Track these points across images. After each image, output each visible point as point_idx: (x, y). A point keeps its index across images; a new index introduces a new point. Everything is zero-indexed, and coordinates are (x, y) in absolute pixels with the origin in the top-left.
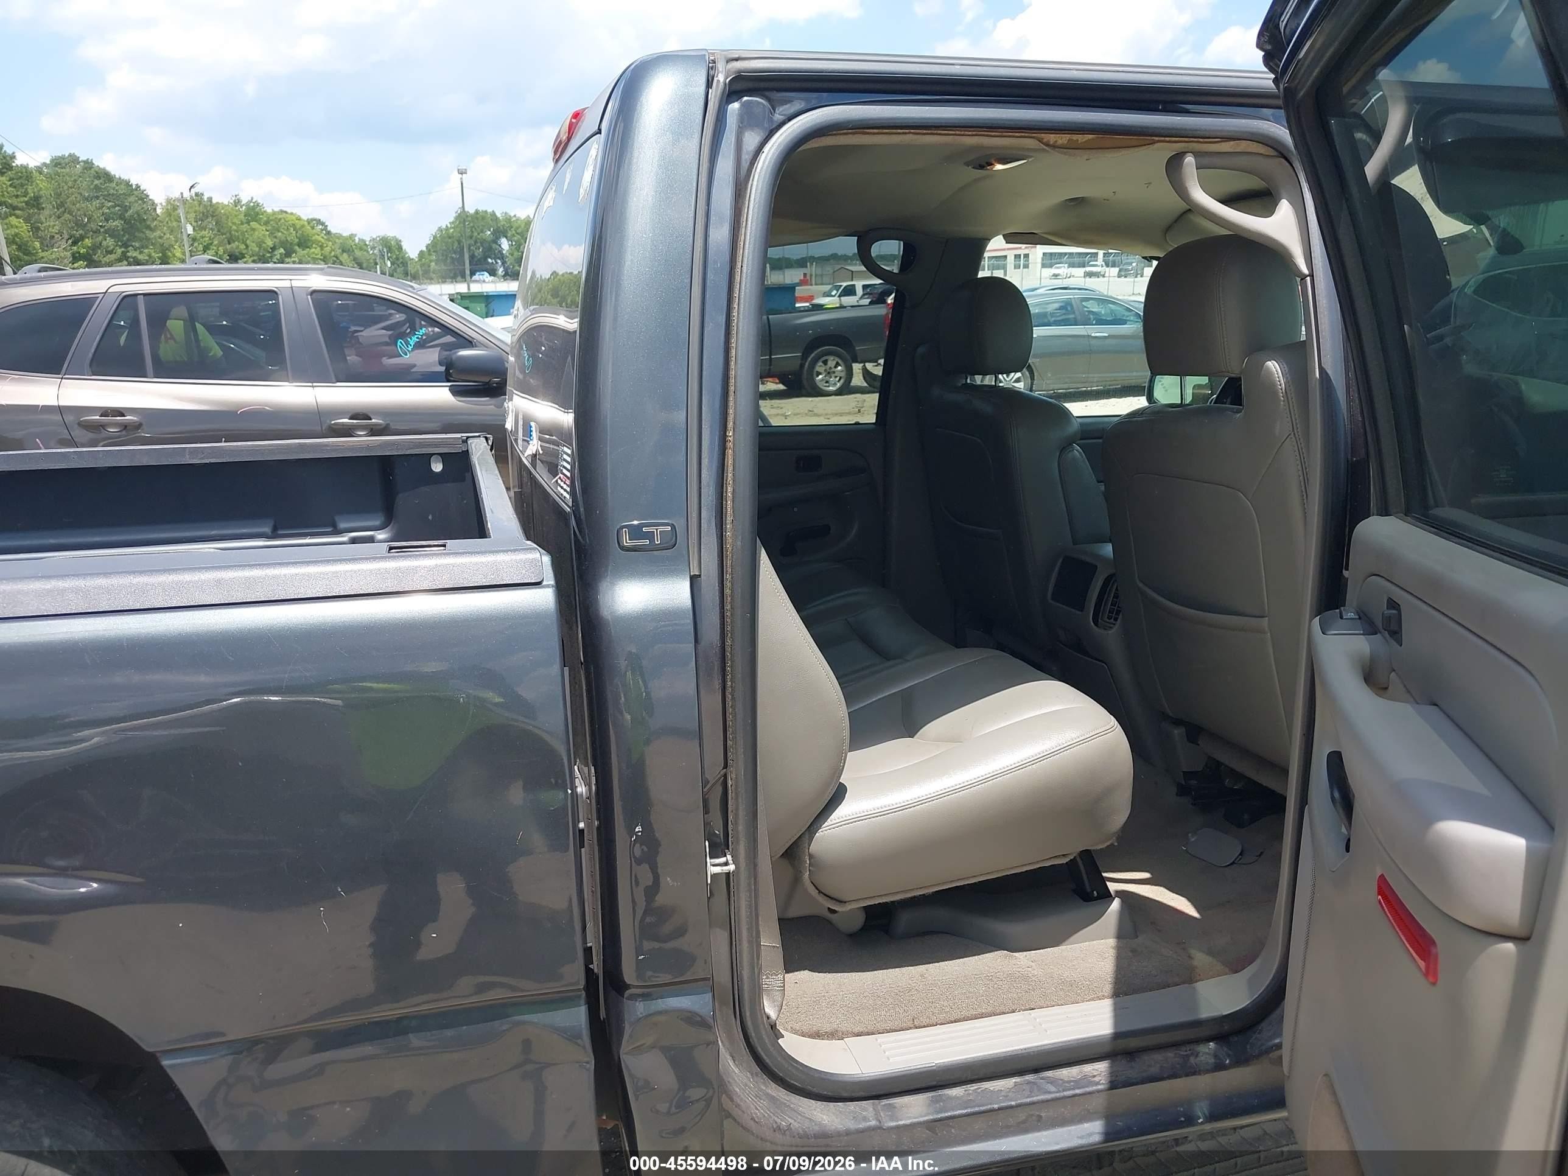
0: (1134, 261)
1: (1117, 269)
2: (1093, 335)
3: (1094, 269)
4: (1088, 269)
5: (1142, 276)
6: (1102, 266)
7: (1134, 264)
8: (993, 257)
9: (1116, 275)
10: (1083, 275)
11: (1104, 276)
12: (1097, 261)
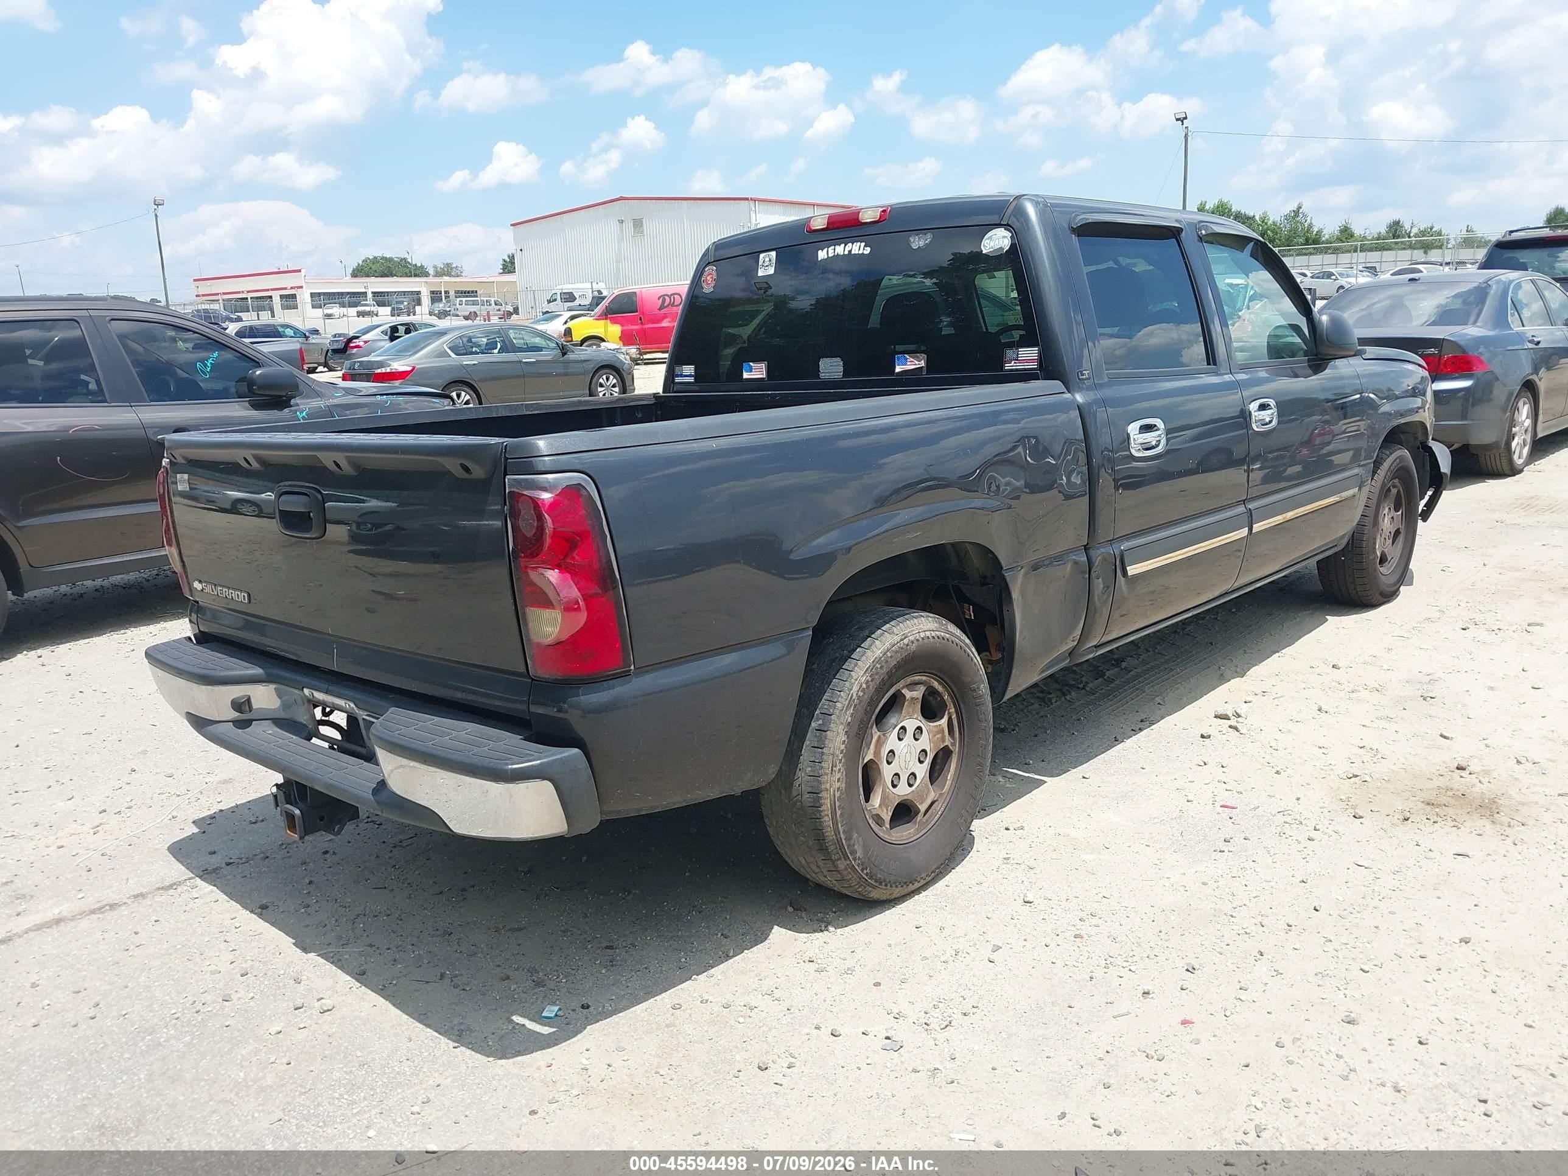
0: (405, 300)
1: (389, 309)
2: (524, 360)
3: (367, 309)
4: (360, 309)
5: (414, 315)
6: (374, 306)
7: (406, 303)
8: (257, 298)
9: (389, 314)
10: (356, 315)
11: (377, 315)
12: (367, 300)
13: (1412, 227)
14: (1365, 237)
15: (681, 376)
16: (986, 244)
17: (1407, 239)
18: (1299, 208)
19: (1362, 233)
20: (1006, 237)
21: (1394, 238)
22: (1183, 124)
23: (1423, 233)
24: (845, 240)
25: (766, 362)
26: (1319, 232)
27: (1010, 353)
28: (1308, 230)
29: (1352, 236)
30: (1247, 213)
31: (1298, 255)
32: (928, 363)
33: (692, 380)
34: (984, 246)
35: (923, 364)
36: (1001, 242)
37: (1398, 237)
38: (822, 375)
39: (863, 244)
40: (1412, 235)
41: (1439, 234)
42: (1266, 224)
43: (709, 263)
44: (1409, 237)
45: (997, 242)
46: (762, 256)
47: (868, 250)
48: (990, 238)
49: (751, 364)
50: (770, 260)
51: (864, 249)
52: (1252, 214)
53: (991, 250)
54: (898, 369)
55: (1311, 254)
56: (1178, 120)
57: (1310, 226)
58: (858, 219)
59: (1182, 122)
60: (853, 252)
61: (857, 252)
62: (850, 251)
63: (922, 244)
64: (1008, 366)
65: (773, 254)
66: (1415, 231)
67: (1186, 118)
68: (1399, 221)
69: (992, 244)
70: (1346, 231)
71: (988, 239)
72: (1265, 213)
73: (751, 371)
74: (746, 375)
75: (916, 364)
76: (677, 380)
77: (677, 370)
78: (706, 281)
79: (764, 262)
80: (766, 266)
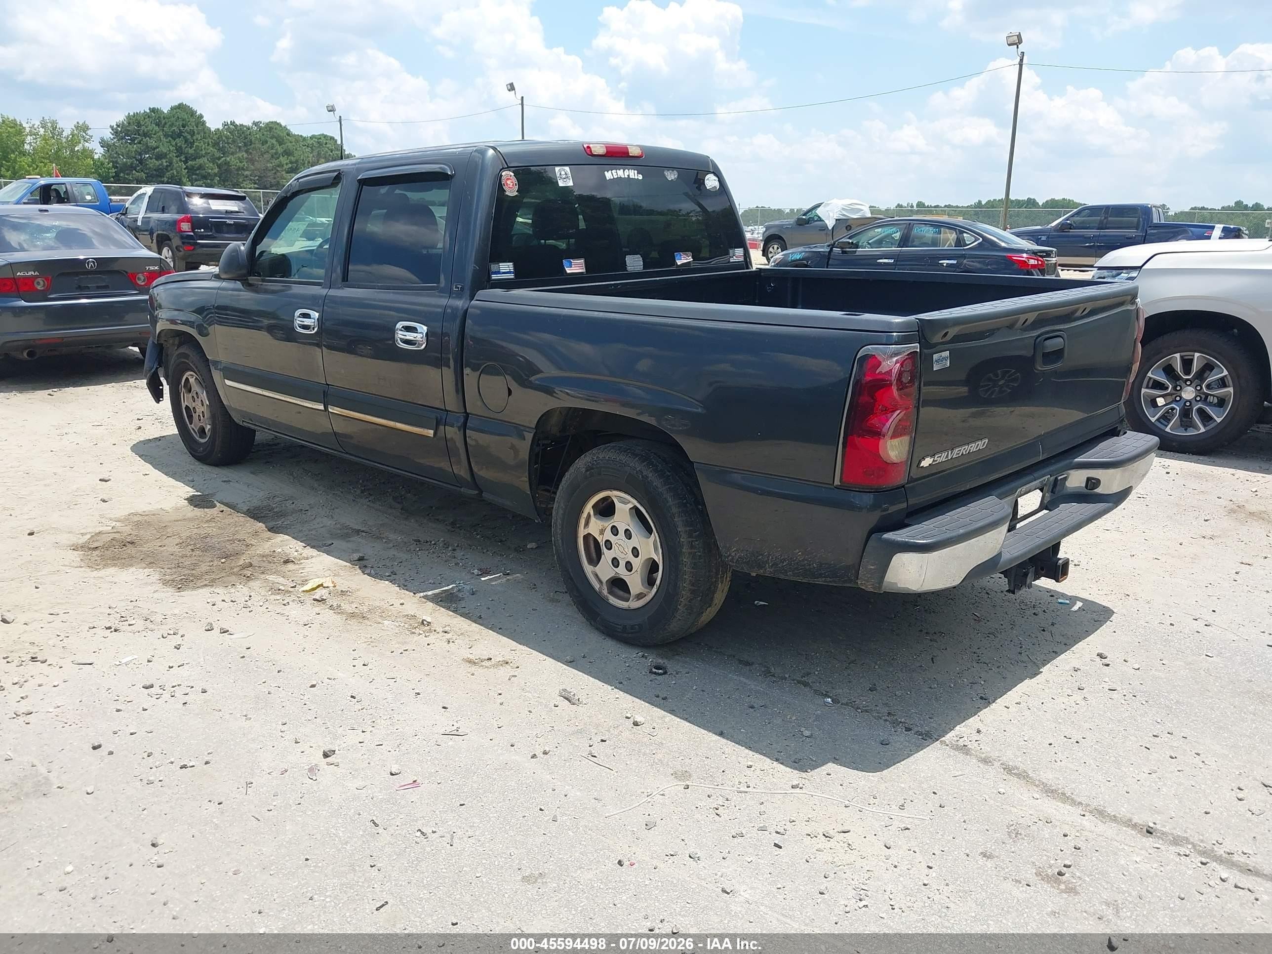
15: (498, 273)
20: (716, 181)
24: (623, 167)
25: (583, 259)
33: (512, 276)
34: (705, 184)
35: (691, 259)
36: (714, 183)
38: (629, 268)
39: (636, 172)
43: (504, 168)
46: (557, 169)
48: (707, 180)
49: (571, 260)
50: (566, 174)
51: (638, 176)
53: (710, 189)
54: (679, 263)
58: (627, 152)
60: (630, 177)
61: (633, 177)
62: (628, 176)
63: (672, 177)
65: (567, 169)
69: (709, 185)
73: (571, 266)
74: (569, 270)
75: (687, 259)
76: (494, 277)
77: (494, 267)
78: (507, 184)
79: (560, 174)
80: (565, 178)
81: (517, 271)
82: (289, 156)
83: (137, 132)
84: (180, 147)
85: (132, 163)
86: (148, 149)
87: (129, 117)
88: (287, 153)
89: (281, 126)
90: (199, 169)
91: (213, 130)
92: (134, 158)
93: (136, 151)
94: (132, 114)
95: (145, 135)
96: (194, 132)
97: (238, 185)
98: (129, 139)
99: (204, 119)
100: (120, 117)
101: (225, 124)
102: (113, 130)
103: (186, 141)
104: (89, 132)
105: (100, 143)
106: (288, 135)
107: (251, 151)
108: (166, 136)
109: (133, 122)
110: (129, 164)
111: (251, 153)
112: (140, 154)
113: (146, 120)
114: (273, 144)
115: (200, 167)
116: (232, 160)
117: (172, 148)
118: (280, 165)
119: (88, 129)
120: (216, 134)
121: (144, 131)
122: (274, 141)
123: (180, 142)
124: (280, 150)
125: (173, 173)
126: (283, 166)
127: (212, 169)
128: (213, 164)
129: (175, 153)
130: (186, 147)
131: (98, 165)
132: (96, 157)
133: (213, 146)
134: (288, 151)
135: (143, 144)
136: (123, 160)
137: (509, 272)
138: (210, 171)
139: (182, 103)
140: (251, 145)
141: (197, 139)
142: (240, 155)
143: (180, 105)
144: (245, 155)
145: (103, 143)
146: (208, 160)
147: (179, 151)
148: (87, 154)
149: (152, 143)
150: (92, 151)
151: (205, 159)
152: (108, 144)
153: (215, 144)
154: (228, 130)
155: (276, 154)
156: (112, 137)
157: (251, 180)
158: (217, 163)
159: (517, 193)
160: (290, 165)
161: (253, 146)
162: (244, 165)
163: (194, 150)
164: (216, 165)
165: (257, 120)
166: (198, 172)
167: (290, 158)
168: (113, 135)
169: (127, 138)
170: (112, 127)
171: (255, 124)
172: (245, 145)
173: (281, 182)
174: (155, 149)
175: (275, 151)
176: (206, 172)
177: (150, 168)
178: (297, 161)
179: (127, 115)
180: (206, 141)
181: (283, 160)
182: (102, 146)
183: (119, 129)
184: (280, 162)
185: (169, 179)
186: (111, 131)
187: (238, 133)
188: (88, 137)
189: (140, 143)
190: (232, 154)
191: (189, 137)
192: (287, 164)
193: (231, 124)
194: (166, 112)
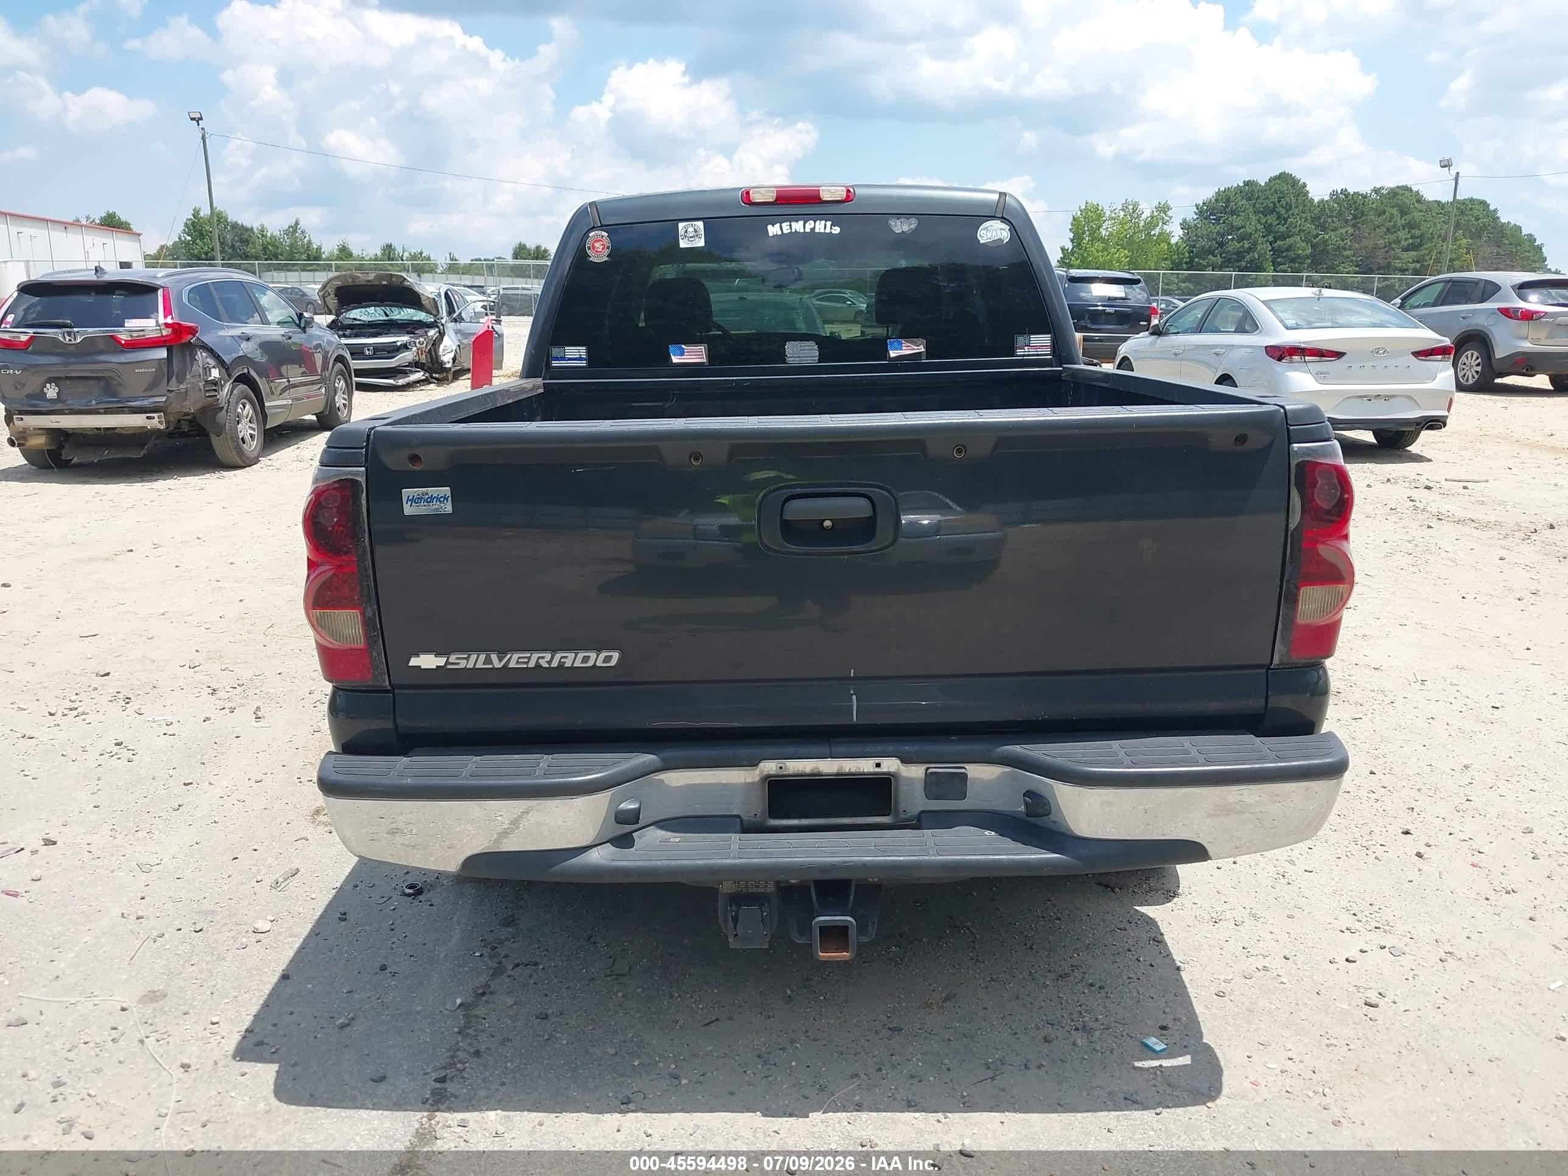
13: (403, 252)
14: (363, 257)
15: (563, 359)
16: (982, 234)
17: (401, 262)
18: (297, 224)
19: (360, 253)
20: (1004, 229)
21: (389, 260)
22: (198, 125)
23: (414, 257)
24: (806, 217)
25: (706, 345)
26: (319, 249)
27: (1020, 340)
28: (308, 247)
29: (351, 255)
30: (244, 224)
31: (302, 270)
32: (927, 348)
33: (583, 364)
34: (981, 236)
35: (922, 349)
36: (999, 234)
37: (393, 260)
38: (789, 360)
39: (829, 223)
40: (404, 258)
41: (429, 259)
42: (266, 236)
43: (594, 227)
44: (402, 260)
45: (994, 233)
46: (681, 225)
47: (836, 230)
48: (986, 228)
49: (683, 346)
50: (695, 231)
51: (831, 228)
52: (249, 226)
53: (989, 240)
54: (893, 354)
55: (314, 270)
56: (192, 119)
57: (310, 242)
58: (819, 195)
59: (198, 122)
60: (817, 230)
61: (822, 231)
62: (813, 229)
63: (905, 228)
64: (1019, 352)
65: (700, 224)
66: (406, 255)
67: (201, 119)
68: (391, 246)
69: (989, 235)
70: (344, 250)
71: (984, 229)
72: (262, 225)
73: (682, 354)
74: (675, 359)
75: (914, 349)
76: (555, 363)
77: (556, 351)
78: (594, 247)
79: (686, 232)
80: (691, 237)
81: (591, 358)
82: (1413, 229)
83: (1224, 210)
84: (1270, 225)
85: (1210, 247)
86: (1232, 229)
87: (1218, 193)
88: (1411, 225)
89: (1411, 190)
90: (1287, 250)
91: (1316, 200)
92: (1215, 240)
93: (1218, 232)
94: (1222, 189)
95: (1233, 212)
96: (1291, 206)
97: (1334, 268)
98: (1213, 219)
99: (1307, 189)
100: (1207, 193)
101: (1334, 194)
102: (1197, 209)
103: (1279, 217)
104: (1169, 213)
105: (1181, 224)
106: (1419, 201)
107: (1359, 225)
108: (1256, 213)
109: (1222, 199)
110: (1207, 247)
111: (1359, 228)
112: (1223, 236)
113: (1237, 195)
114: (1392, 215)
115: (1289, 248)
116: (1333, 238)
117: (1259, 227)
118: (1398, 241)
119: (1169, 209)
120: (1318, 206)
121: (1232, 207)
122: (1394, 211)
123: (1272, 219)
124: (1400, 222)
125: (1253, 256)
126: (1400, 242)
127: (1303, 251)
128: (1307, 243)
129: (1263, 232)
130: (1278, 224)
131: (1175, 250)
132: (1173, 241)
133: (1312, 221)
134: (1412, 223)
135: (1228, 224)
136: (1203, 243)
137: (580, 359)
138: (1301, 252)
139: (1285, 172)
140: (1361, 217)
141: (1293, 215)
142: (1343, 231)
143: (1281, 174)
144: (1351, 231)
145: (1185, 225)
146: (1301, 239)
147: (1268, 229)
148: (1164, 237)
149: (1237, 221)
150: (1169, 235)
151: (1298, 238)
152: (1189, 225)
153: (1315, 219)
154: (1335, 201)
155: (1394, 226)
156: (1195, 217)
157: (1352, 261)
158: (1311, 242)
159: (607, 259)
160: (1411, 241)
161: (1364, 218)
162: (1346, 244)
163: (1287, 228)
164: (1309, 244)
165: (1378, 186)
166: (1284, 254)
167: (1413, 231)
168: (1196, 214)
169: (1211, 217)
170: (1197, 206)
171: (1376, 191)
172: (1355, 217)
173: (1393, 264)
174: (1240, 229)
175: (1392, 224)
176: (1295, 254)
177: (1229, 251)
178: (1422, 235)
179: (1217, 190)
180: (1304, 215)
181: (1402, 234)
182: (1182, 228)
183: (1205, 208)
184: (1398, 238)
185: (1247, 263)
186: (1196, 210)
187: (1347, 204)
188: (1168, 218)
189: (1224, 223)
190: (1335, 230)
191: (1283, 212)
192: (1406, 239)
193: (1341, 193)
194: (1263, 184)
